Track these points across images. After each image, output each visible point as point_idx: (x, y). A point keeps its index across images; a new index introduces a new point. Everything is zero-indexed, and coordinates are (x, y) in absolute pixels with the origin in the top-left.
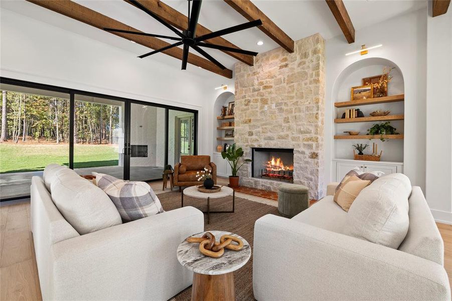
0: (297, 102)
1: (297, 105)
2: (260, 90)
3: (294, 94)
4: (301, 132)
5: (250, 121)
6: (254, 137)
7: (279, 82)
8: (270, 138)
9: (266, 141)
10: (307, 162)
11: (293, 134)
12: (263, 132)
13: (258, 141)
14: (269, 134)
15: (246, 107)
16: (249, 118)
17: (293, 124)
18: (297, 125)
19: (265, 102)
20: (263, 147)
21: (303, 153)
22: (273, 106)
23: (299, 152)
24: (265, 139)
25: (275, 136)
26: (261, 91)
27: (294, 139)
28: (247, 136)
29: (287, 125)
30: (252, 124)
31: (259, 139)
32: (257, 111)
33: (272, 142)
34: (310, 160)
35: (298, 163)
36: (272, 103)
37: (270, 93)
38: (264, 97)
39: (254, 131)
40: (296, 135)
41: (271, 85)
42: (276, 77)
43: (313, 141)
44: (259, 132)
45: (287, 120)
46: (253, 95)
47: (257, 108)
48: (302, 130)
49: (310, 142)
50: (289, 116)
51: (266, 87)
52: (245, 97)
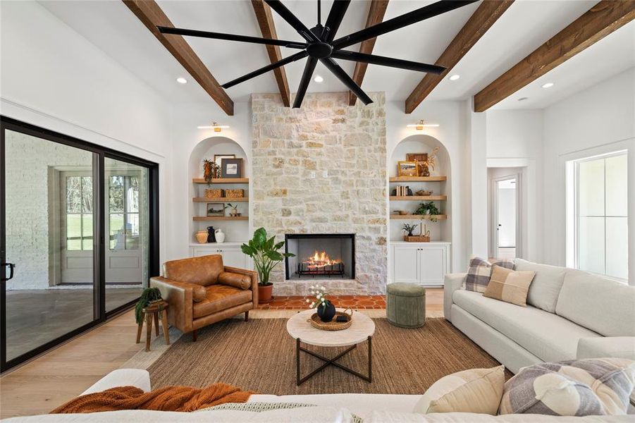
0: (359, 172)
1: (359, 177)
2: (301, 147)
3: (354, 162)
4: (366, 212)
5: (285, 192)
6: (292, 218)
7: (333, 141)
8: (321, 220)
9: (314, 224)
10: (374, 250)
11: (354, 214)
12: (308, 211)
13: (300, 223)
14: (319, 214)
15: (276, 170)
16: (283, 188)
17: (354, 201)
18: (360, 202)
19: (310, 165)
20: (309, 233)
21: (369, 238)
22: (325, 174)
23: (363, 237)
24: (312, 221)
25: (328, 215)
26: (304, 148)
27: (356, 221)
28: (279, 216)
29: (346, 201)
30: (288, 197)
31: (303, 222)
32: (298, 179)
33: (323, 225)
34: (377, 247)
35: (362, 252)
36: (322, 169)
37: (320, 154)
38: (309, 159)
39: (292, 208)
40: (358, 215)
41: (320, 142)
42: (328, 133)
43: (380, 223)
44: (302, 211)
45: (345, 195)
46: (289, 153)
47: (296, 173)
48: (367, 209)
49: (377, 225)
50: (350, 190)
51: (311, 145)
52: (274, 153)
